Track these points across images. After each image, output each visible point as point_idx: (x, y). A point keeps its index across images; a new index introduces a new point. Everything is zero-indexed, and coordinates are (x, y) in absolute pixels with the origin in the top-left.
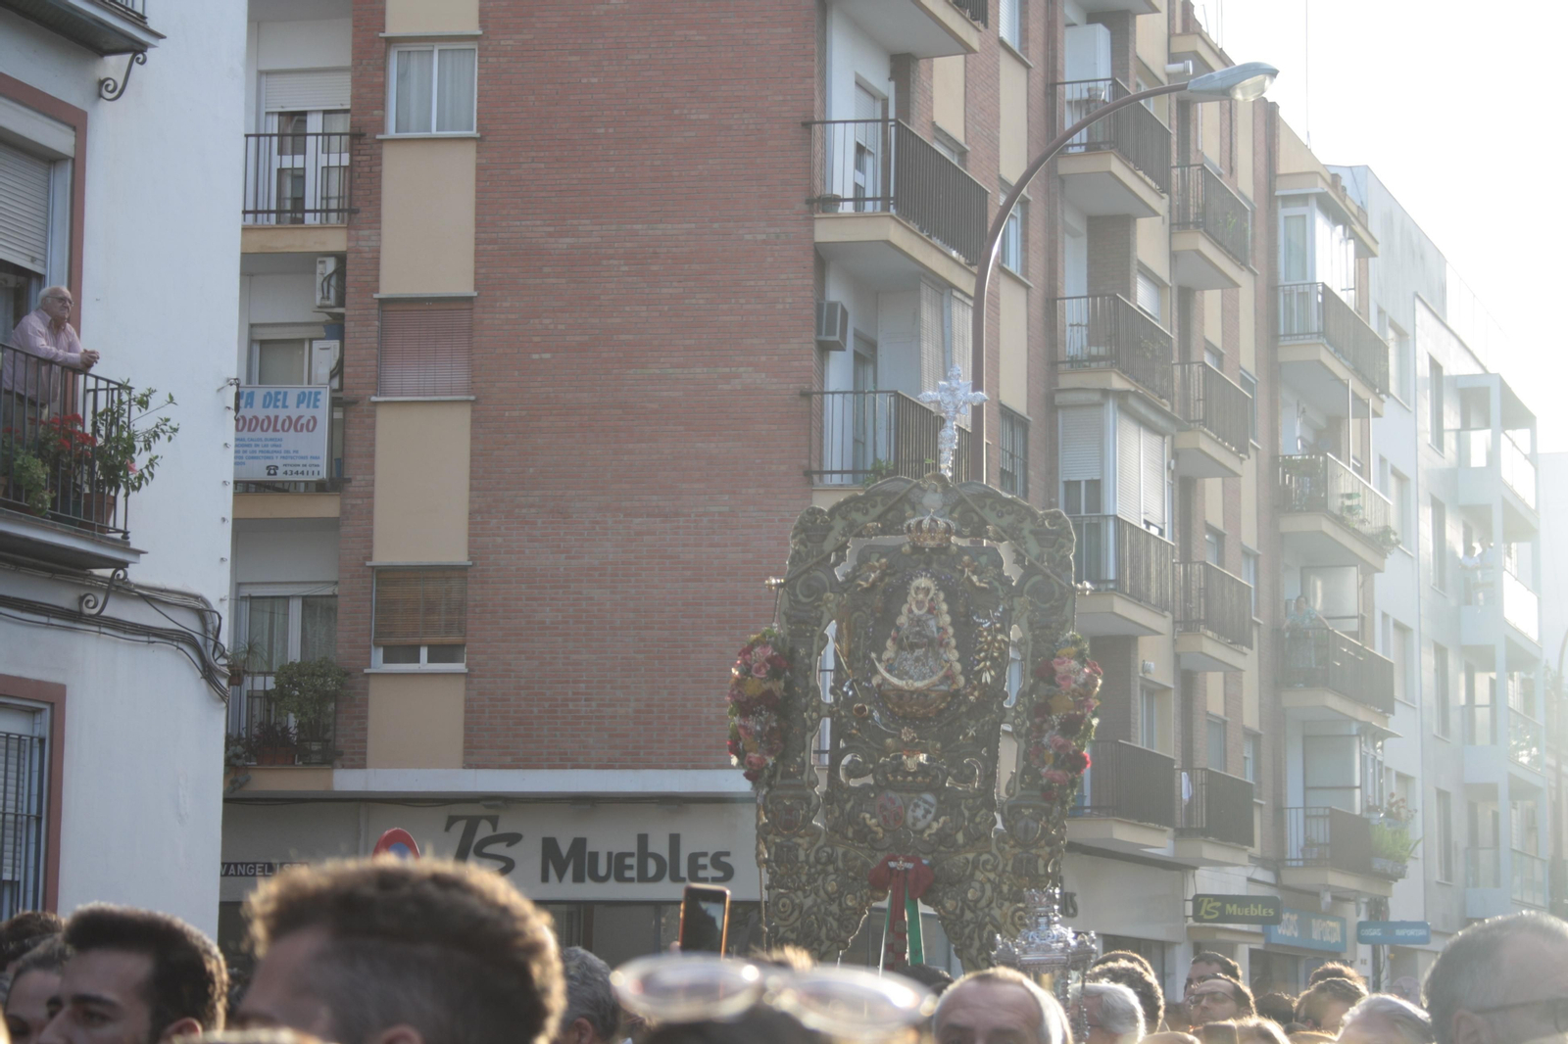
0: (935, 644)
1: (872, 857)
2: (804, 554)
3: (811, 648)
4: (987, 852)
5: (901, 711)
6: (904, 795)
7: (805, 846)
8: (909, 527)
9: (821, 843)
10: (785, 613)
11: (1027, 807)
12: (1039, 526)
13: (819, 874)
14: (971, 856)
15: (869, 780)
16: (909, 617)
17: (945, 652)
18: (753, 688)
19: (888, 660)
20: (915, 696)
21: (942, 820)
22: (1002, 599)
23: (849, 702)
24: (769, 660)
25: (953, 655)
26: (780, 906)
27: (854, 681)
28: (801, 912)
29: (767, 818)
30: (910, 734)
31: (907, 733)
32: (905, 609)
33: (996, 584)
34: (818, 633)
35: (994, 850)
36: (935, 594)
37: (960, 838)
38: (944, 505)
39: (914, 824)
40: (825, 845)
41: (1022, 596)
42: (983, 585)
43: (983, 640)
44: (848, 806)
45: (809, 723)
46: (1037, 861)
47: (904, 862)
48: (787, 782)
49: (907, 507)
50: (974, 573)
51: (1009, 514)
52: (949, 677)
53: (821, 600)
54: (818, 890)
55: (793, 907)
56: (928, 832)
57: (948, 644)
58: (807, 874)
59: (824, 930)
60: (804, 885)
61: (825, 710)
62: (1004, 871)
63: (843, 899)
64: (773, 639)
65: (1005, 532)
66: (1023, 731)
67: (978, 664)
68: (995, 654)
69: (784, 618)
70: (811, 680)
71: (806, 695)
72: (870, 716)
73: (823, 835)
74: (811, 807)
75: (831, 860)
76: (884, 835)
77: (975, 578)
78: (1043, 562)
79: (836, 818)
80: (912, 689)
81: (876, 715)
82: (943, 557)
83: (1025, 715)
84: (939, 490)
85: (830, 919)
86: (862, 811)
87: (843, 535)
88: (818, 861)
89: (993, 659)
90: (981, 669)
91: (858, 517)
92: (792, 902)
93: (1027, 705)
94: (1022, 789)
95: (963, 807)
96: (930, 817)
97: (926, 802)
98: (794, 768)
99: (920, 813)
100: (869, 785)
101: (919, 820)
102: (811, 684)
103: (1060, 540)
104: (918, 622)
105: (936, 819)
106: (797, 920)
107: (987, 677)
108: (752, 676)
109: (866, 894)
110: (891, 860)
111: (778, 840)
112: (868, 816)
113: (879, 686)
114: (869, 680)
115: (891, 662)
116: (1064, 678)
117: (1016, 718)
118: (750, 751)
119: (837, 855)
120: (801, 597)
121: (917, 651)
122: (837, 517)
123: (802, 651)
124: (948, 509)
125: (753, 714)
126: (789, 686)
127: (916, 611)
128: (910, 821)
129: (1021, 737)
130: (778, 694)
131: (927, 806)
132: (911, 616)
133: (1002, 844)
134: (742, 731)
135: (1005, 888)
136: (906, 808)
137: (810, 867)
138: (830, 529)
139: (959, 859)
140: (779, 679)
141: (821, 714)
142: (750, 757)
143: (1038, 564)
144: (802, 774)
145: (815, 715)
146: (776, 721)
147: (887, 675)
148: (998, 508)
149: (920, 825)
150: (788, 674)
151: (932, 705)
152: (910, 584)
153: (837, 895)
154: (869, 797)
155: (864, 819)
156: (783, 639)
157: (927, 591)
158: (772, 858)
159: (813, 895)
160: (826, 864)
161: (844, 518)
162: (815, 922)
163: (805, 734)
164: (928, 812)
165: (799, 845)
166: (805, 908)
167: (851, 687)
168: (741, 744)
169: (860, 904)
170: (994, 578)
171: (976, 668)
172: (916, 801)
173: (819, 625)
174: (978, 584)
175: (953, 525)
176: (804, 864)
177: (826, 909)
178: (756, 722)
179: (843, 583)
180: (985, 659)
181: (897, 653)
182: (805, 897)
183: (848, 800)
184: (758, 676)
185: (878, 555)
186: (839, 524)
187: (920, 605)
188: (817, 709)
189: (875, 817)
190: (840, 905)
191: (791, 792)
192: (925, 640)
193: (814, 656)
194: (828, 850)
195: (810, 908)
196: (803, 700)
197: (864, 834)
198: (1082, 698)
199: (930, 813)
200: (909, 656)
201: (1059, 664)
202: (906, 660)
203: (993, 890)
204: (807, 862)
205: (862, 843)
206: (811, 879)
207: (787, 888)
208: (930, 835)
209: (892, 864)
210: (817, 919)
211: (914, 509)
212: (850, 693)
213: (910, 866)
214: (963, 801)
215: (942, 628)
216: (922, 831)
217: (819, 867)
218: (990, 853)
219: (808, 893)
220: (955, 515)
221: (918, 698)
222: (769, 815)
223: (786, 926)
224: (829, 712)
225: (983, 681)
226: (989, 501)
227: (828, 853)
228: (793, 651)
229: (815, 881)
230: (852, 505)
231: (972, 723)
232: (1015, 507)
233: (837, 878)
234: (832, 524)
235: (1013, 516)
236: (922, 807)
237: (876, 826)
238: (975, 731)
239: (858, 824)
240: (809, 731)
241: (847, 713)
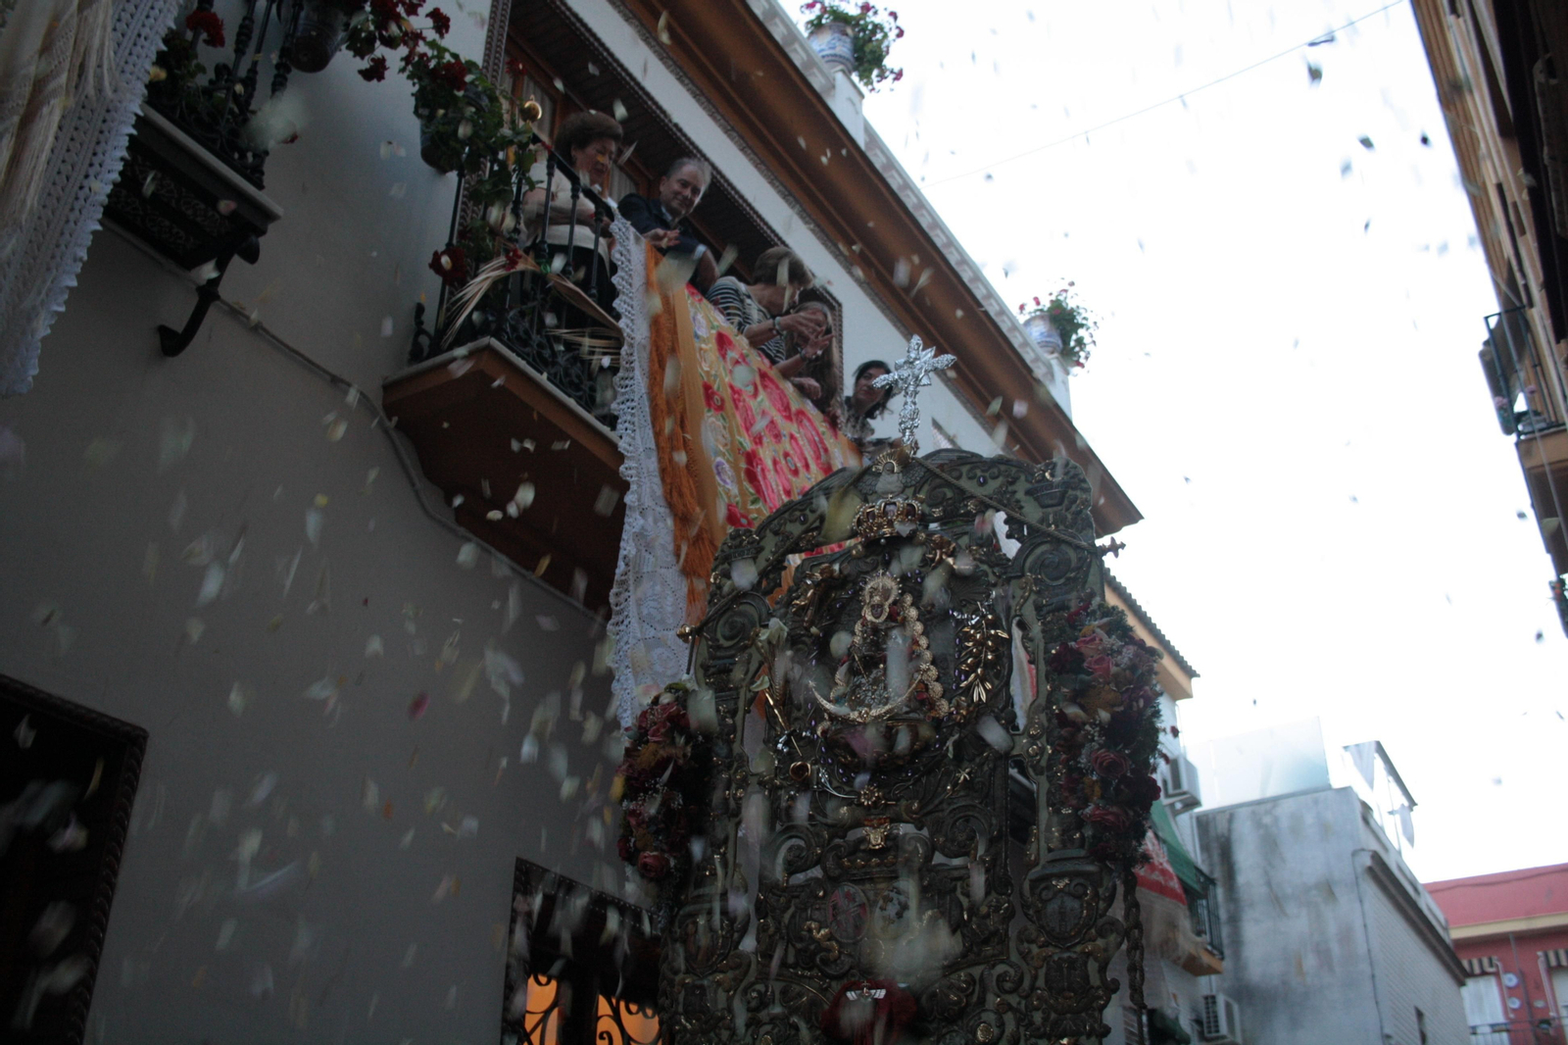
3: (736, 704)
4: (1002, 961)
6: (867, 886)
7: (727, 985)
8: (858, 522)
9: (750, 977)
10: (702, 666)
11: (1060, 876)
12: (1039, 481)
15: (817, 872)
18: (647, 756)
22: (994, 586)
23: (784, 763)
24: (672, 719)
27: (791, 733)
30: (873, 793)
31: (868, 795)
33: (982, 567)
34: (745, 683)
35: (1014, 957)
36: (899, 595)
38: (906, 489)
39: (884, 928)
40: (756, 982)
41: (1023, 577)
43: (971, 642)
44: (788, 916)
45: (733, 805)
46: (1085, 964)
47: (870, 989)
48: (701, 891)
49: (856, 500)
51: (994, 477)
53: (747, 639)
57: (920, 657)
61: (754, 782)
62: (1033, 988)
64: (681, 693)
65: (991, 500)
66: (1043, 763)
67: (966, 678)
68: (991, 659)
69: (701, 672)
70: (735, 745)
71: (729, 767)
72: (814, 779)
73: (754, 965)
74: (735, 925)
75: (763, 1003)
76: (840, 952)
77: (952, 561)
78: (1049, 525)
79: (771, 935)
80: (869, 720)
81: (823, 775)
83: (1044, 738)
84: (897, 471)
86: (806, 920)
87: (777, 553)
89: (987, 665)
90: (971, 683)
91: (793, 529)
93: (1046, 724)
95: (959, 890)
96: (908, 915)
97: (901, 892)
98: (711, 870)
99: (892, 910)
100: (816, 880)
102: (735, 751)
103: (1070, 492)
104: (876, 633)
107: (980, 694)
108: (647, 743)
110: (851, 989)
112: (815, 926)
113: (825, 735)
114: (812, 729)
116: (1098, 662)
118: (644, 850)
119: (773, 992)
120: (722, 641)
121: (875, 671)
122: (769, 534)
124: (910, 491)
125: (646, 791)
126: (701, 753)
127: (872, 621)
128: (879, 924)
129: (1042, 773)
131: (903, 898)
133: (1026, 945)
134: (632, 822)
135: (1038, 1017)
136: (872, 904)
138: (760, 549)
139: (960, 976)
141: (750, 788)
142: (645, 858)
143: (1044, 527)
145: (739, 793)
146: (679, 799)
147: (831, 708)
148: (979, 473)
154: (817, 896)
155: (810, 931)
157: (886, 593)
160: (756, 1008)
161: (776, 533)
163: (728, 821)
167: (786, 744)
168: (633, 840)
171: (964, 684)
172: (886, 893)
173: (746, 672)
174: (955, 567)
175: (918, 506)
176: (726, 1013)
178: (650, 802)
179: (775, 611)
180: (973, 668)
183: (788, 906)
184: (656, 740)
186: (770, 542)
188: (744, 783)
189: (826, 926)
193: (740, 714)
197: (810, 954)
199: (910, 908)
200: (863, 681)
201: (1086, 643)
202: (860, 686)
203: (1018, 1022)
204: (729, 1009)
205: (810, 969)
206: (736, 1036)
209: (852, 995)
212: (786, 750)
213: (880, 994)
218: (1007, 960)
220: (921, 496)
222: (678, 946)
224: (760, 783)
225: (975, 698)
226: (965, 469)
227: (759, 992)
230: (786, 515)
231: (964, 763)
232: (1003, 468)
233: (773, 1029)
234: (762, 544)
235: (1001, 479)
236: (895, 902)
237: (829, 940)
238: (969, 774)
239: (801, 939)
240: (733, 816)
241: (784, 782)
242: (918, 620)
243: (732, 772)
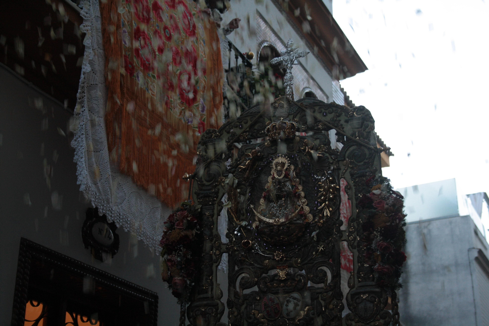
0: (291, 196)
3: (213, 211)
5: (273, 241)
6: (280, 295)
8: (268, 130)
10: (195, 193)
11: (364, 293)
15: (256, 289)
17: (298, 201)
18: (175, 236)
21: (306, 309)
22: (332, 163)
23: (239, 240)
24: (185, 219)
25: (304, 202)
30: (280, 255)
31: (278, 255)
33: (327, 154)
34: (217, 202)
36: (289, 166)
38: (289, 114)
39: (287, 314)
41: (345, 160)
42: (318, 155)
43: (322, 189)
44: (243, 308)
45: (214, 257)
48: (202, 296)
49: (266, 119)
50: (312, 149)
53: (217, 182)
56: (298, 318)
57: (299, 195)
61: (224, 248)
64: (188, 207)
65: (329, 123)
66: (356, 244)
67: (321, 205)
68: (331, 197)
69: (195, 197)
70: (214, 231)
72: (252, 248)
74: (219, 311)
76: (268, 324)
77: (313, 152)
79: (235, 316)
81: (257, 246)
82: (291, 144)
83: (356, 233)
84: (285, 106)
86: (252, 310)
87: (229, 141)
89: (330, 200)
90: (323, 207)
91: (236, 131)
93: (356, 227)
94: (359, 282)
95: (320, 299)
96: (298, 308)
97: (295, 298)
98: (206, 287)
99: (291, 306)
100: (256, 292)
101: (291, 311)
102: (214, 233)
103: (365, 122)
104: (279, 183)
105: (302, 309)
107: (327, 213)
108: (174, 229)
112: (256, 312)
113: (258, 226)
114: (251, 224)
115: (264, 211)
116: (379, 203)
117: (349, 236)
118: (175, 277)
120: (205, 181)
121: (280, 201)
122: (224, 132)
123: (208, 214)
125: (175, 251)
126: (199, 234)
127: (277, 177)
128: (285, 312)
129: (355, 248)
130: (191, 238)
131: (295, 301)
132: (274, 181)
133: (350, 322)
136: (282, 304)
140: (192, 229)
141: (222, 251)
142: (175, 281)
143: (353, 138)
144: (212, 290)
147: (262, 218)
151: (292, 234)
152: (272, 162)
154: (257, 299)
155: (254, 314)
156: (194, 207)
157: (283, 164)
163: (212, 265)
164: (296, 305)
167: (239, 231)
168: (169, 272)
171: (320, 208)
172: (288, 299)
173: (217, 197)
175: (296, 125)
178: (178, 256)
179: (231, 169)
180: (324, 201)
181: (267, 205)
183: (243, 304)
184: (178, 228)
185: (250, 150)
187: (279, 173)
188: (219, 248)
189: (261, 312)
191: (205, 302)
193: (215, 216)
196: (210, 243)
199: (298, 305)
200: (275, 205)
202: (273, 207)
208: (299, 321)
211: (270, 120)
212: (239, 234)
214: (320, 295)
216: (293, 319)
221: (283, 229)
222: (191, 319)
224: (227, 248)
225: (325, 215)
226: (317, 108)
228: (201, 214)
230: (233, 124)
231: (321, 242)
232: (334, 109)
234: (221, 137)
235: (333, 114)
236: (292, 303)
237: (263, 318)
238: (323, 248)
239: (250, 318)
240: (215, 263)
241: (238, 248)
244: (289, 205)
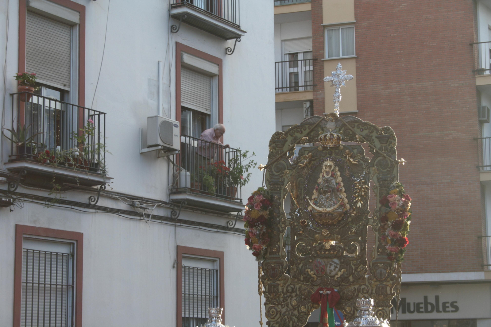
0: (335, 191)
1: (312, 289)
2: (275, 153)
3: (280, 195)
4: (364, 285)
5: (321, 222)
6: (325, 260)
7: (282, 285)
8: (321, 138)
9: (289, 283)
10: (267, 180)
11: (381, 263)
12: (380, 134)
13: (288, 297)
14: (356, 287)
16: (323, 179)
17: (340, 194)
18: (255, 214)
19: (315, 199)
20: (327, 215)
21: (342, 270)
22: (365, 169)
23: (298, 219)
24: (261, 202)
25: (344, 195)
26: (271, 312)
27: (300, 209)
28: (280, 315)
29: (264, 273)
30: (326, 232)
31: (325, 232)
32: (321, 175)
33: (362, 162)
34: (283, 188)
35: (367, 284)
36: (334, 168)
37: (351, 278)
38: (336, 127)
39: (330, 273)
40: (291, 284)
41: (373, 166)
42: (355, 163)
43: (357, 187)
44: (300, 266)
45: (281, 229)
47: (326, 291)
48: (272, 256)
49: (320, 129)
50: (351, 157)
51: (366, 130)
52: (342, 205)
53: (283, 173)
54: (288, 304)
55: (277, 313)
56: (336, 276)
57: (341, 190)
58: (283, 297)
59: (291, 323)
60: (282, 302)
61: (287, 223)
63: (299, 308)
64: (263, 192)
65: (364, 138)
66: (377, 228)
67: (355, 199)
68: (363, 194)
69: (267, 183)
70: (281, 210)
71: (279, 217)
72: (308, 225)
73: (290, 279)
74: (283, 267)
75: (293, 291)
76: (317, 279)
77: (351, 160)
78: (383, 151)
79: (295, 272)
80: (326, 212)
81: (310, 224)
82: (337, 151)
83: (378, 221)
84: (333, 120)
85: (294, 317)
86: (306, 268)
87: (292, 144)
88: (287, 291)
89: (362, 196)
90: (357, 201)
91: (298, 135)
92: (276, 310)
93: (379, 216)
94: (378, 255)
95: (352, 264)
96: (337, 269)
97: (335, 263)
98: (275, 250)
99: (332, 268)
100: (309, 256)
101: (333, 271)
102: (281, 211)
103: (390, 140)
104: (327, 181)
105: (340, 270)
106: (279, 318)
107: (359, 205)
108: (254, 209)
109: (310, 305)
110: (320, 290)
111: (269, 283)
112: (309, 270)
113: (311, 211)
114: (307, 209)
115: (316, 200)
116: (393, 204)
117: (373, 222)
118: (255, 243)
119: (296, 288)
120: (274, 173)
121: (327, 194)
122: (289, 136)
123: (276, 197)
124: (338, 129)
125: (255, 226)
126: (271, 213)
127: (326, 176)
128: (328, 272)
129: (377, 231)
130: (266, 217)
131: (335, 265)
132: (324, 178)
133: (370, 281)
134: (251, 234)
136: (327, 266)
137: (284, 294)
138: (286, 141)
139: (352, 288)
140: (266, 210)
141: (286, 225)
142: (255, 246)
143: (380, 152)
144: (279, 252)
145: (283, 226)
146: (266, 229)
147: (314, 206)
148: (361, 127)
149: (333, 273)
150: (270, 207)
151: (335, 219)
152: (323, 164)
153: (297, 307)
154: (309, 261)
155: (308, 272)
156: (267, 192)
157: (331, 166)
158: (267, 291)
159: (286, 307)
160: (291, 293)
161: (292, 136)
162: (287, 319)
163: (279, 234)
164: (336, 267)
165: (279, 284)
166: (282, 313)
167: (299, 212)
168: (250, 240)
169: (307, 310)
170: (361, 159)
171: (355, 201)
172: (330, 262)
173: (283, 185)
174: (353, 162)
175: (340, 136)
176: (281, 293)
177: (292, 313)
178: (257, 230)
179: (293, 165)
180: (358, 196)
181: (318, 196)
182: (282, 308)
183: (300, 263)
184: (257, 209)
185: (308, 152)
186: (290, 139)
187: (327, 173)
188: (284, 223)
189: (313, 271)
190: (298, 311)
191: (274, 261)
192: (331, 189)
193: (281, 199)
194: (292, 286)
195: (285, 312)
196: (278, 219)
197: (308, 278)
198: (402, 212)
199: (337, 268)
200: (324, 197)
201: (391, 197)
202: (322, 198)
204: (283, 292)
205: (308, 282)
206: (285, 299)
207: (274, 304)
208: (337, 278)
209: (321, 292)
210: (288, 317)
211: (323, 130)
212: (298, 215)
213: (329, 292)
214: (352, 262)
215: (338, 183)
216: (334, 276)
217: (288, 294)
218: (365, 285)
219: (284, 306)
220: (342, 132)
221: (328, 215)
222: (265, 271)
223: (274, 321)
224: (289, 223)
226: (356, 124)
227: (292, 288)
228: (272, 197)
229: (287, 300)
230: (295, 130)
231: (354, 226)
232: (369, 126)
233: (297, 299)
234: (287, 139)
235: (368, 130)
236: (333, 265)
237: (314, 275)
238: (355, 229)
239: (305, 274)
240: (281, 233)
241: (298, 224)
242: (340, 176)
243: (280, 218)
244: (333, 198)
